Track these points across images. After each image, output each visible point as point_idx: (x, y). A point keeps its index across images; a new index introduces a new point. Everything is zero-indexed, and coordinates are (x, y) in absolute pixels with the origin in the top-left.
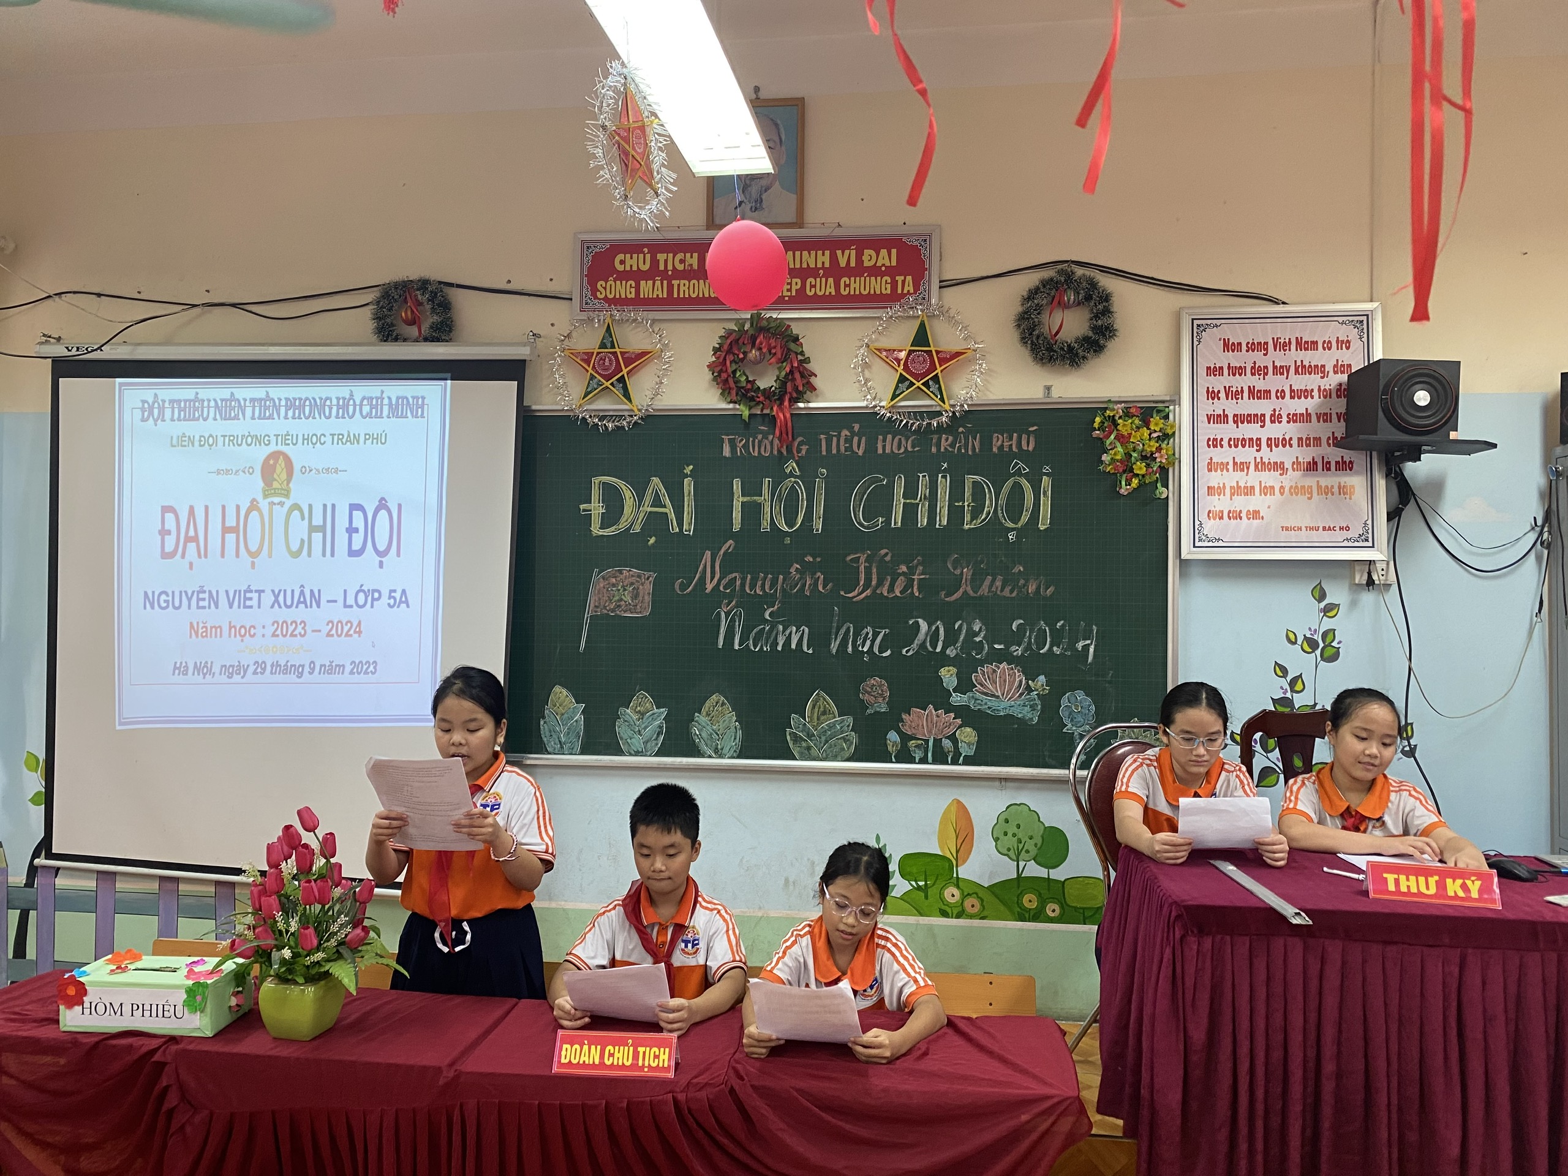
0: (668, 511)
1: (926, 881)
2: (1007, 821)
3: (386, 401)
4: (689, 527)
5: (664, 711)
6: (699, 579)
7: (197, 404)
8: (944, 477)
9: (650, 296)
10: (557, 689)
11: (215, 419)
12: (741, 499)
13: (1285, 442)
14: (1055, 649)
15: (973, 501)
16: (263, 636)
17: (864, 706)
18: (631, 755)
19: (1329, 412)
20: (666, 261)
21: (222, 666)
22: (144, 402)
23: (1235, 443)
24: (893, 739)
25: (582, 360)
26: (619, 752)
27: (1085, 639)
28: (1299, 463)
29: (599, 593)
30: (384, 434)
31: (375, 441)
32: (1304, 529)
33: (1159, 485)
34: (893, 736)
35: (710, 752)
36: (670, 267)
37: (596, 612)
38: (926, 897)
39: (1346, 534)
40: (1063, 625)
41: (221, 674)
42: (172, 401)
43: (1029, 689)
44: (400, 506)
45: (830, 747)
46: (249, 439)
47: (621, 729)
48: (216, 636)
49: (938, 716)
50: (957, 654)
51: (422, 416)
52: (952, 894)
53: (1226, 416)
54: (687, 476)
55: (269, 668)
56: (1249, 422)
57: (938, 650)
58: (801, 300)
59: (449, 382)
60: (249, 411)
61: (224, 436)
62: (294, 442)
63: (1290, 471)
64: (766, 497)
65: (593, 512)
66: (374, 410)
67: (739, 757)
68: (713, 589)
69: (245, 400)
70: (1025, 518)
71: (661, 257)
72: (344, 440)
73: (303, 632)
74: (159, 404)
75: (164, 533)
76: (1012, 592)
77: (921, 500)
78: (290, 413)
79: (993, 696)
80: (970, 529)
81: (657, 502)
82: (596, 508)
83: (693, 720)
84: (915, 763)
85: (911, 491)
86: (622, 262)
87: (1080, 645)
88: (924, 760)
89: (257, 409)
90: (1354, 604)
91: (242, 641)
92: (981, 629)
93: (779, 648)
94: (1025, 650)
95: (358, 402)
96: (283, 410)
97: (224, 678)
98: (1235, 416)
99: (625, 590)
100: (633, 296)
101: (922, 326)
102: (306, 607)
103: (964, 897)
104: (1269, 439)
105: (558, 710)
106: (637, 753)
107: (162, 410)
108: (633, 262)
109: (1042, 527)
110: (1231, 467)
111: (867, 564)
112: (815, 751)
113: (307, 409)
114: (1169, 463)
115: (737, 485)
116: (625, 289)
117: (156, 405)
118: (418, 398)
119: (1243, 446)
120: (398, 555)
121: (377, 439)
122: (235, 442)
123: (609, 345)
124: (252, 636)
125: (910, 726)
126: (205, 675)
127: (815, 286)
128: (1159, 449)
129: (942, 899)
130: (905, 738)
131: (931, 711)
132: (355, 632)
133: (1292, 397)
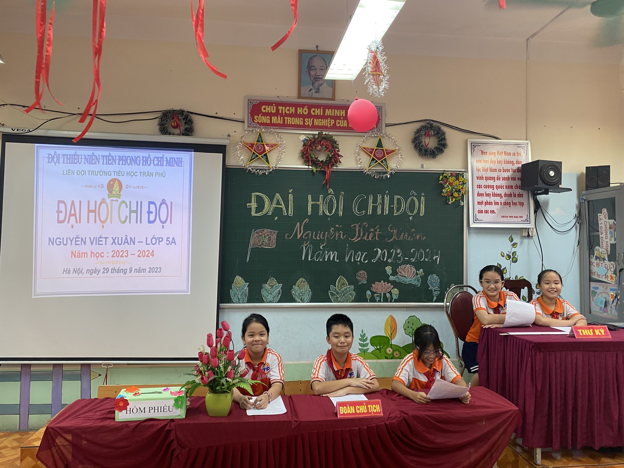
0: (282, 207)
1: (380, 346)
2: (409, 322)
3: (165, 159)
4: (291, 213)
5: (281, 285)
6: (295, 233)
7: (76, 157)
8: (387, 196)
9: (276, 123)
10: (237, 277)
11: (85, 163)
12: (311, 203)
13: (502, 187)
14: (426, 259)
15: (397, 205)
16: (108, 257)
17: (358, 281)
18: (267, 303)
19: (515, 177)
20: (282, 110)
21: (87, 270)
22: (49, 155)
23: (486, 187)
24: (369, 294)
25: (249, 146)
26: (263, 302)
27: (436, 256)
28: (506, 194)
29: (254, 239)
30: (164, 173)
31: (160, 175)
32: (508, 217)
33: (461, 201)
34: (368, 292)
35: (299, 300)
36: (284, 112)
37: (253, 246)
38: (380, 352)
39: (521, 219)
40: (429, 251)
41: (87, 273)
42: (63, 155)
43: (417, 274)
44: (171, 203)
45: (345, 297)
46: (101, 173)
47: (263, 292)
48: (84, 257)
49: (385, 285)
50: (392, 262)
51: (181, 166)
52: (389, 350)
53: (483, 177)
54: (290, 193)
55: (110, 271)
56: (490, 180)
57: (385, 260)
58: (334, 128)
59: (193, 152)
60: (101, 161)
61: (89, 171)
62: (123, 175)
63: (503, 197)
64: (321, 202)
65: (252, 207)
66: (160, 163)
67: (310, 302)
68: (300, 237)
69: (99, 156)
70: (415, 212)
71: (280, 108)
72: (146, 175)
73: (126, 255)
74: (57, 156)
75: (59, 212)
76: (411, 239)
77: (378, 204)
78: (121, 162)
79: (405, 277)
80: (396, 215)
81: (278, 203)
82: (253, 205)
83: (292, 288)
84: (377, 302)
85: (375, 201)
86: (265, 109)
87: (434, 258)
88: (380, 301)
89: (105, 160)
90: (522, 243)
91: (97, 259)
92: (400, 253)
93: (326, 260)
94: (416, 260)
95: (152, 159)
96: (117, 161)
97: (88, 275)
98: (486, 177)
99: (265, 238)
100: (269, 122)
101: (380, 140)
102: (128, 244)
103: (394, 351)
104: (497, 186)
105: (237, 285)
106: (270, 302)
107: (58, 159)
108: (269, 109)
109: (421, 215)
110: (485, 195)
111: (359, 228)
112: (339, 299)
113: (129, 161)
114: (465, 193)
115: (310, 197)
116: (265, 119)
117: (55, 156)
118: (179, 158)
119: (488, 188)
120: (171, 223)
121: (161, 175)
122: (94, 174)
123: (261, 141)
124: (102, 257)
125: (375, 289)
126: (79, 274)
127: (339, 123)
128: (462, 188)
129: (386, 352)
130: (373, 293)
131: (382, 283)
132: (151, 255)
133: (503, 172)
